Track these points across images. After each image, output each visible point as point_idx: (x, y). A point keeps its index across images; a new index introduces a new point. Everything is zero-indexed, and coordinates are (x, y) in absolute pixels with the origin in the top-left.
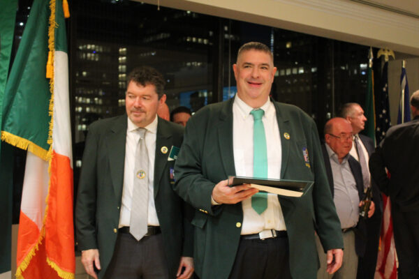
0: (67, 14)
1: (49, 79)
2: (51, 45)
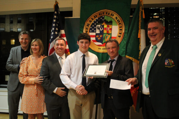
0: (144, 17)
1: (139, 39)
2: (139, 28)
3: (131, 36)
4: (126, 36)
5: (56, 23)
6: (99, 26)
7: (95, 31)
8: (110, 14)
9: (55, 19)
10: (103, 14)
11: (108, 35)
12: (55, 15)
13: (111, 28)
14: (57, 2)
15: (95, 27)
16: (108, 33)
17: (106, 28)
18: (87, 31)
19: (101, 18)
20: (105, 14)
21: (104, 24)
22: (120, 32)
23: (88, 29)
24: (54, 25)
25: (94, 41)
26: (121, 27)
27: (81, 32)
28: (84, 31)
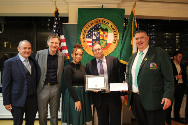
1: (132, 45)
2: (132, 36)
3: (126, 43)
4: (121, 42)
5: (56, 29)
6: (96, 33)
7: (91, 37)
8: (106, 22)
9: (55, 25)
10: (99, 22)
11: (104, 41)
12: (56, 21)
13: (106, 34)
14: (58, 9)
15: (92, 34)
16: (103, 39)
17: (102, 35)
18: (84, 37)
19: (98, 26)
20: (101, 22)
21: (100, 31)
22: (115, 39)
23: (85, 35)
24: (54, 31)
25: (90, 46)
26: (116, 34)
27: (79, 38)
28: (81, 37)
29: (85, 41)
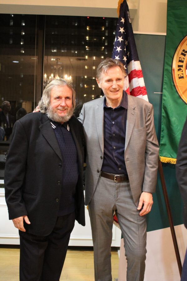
5: (122, 44)
9: (120, 34)
12: (122, 25)
18: (182, 66)
23: (182, 62)
24: (119, 49)
27: (169, 68)
28: (175, 65)
29: (184, 76)
